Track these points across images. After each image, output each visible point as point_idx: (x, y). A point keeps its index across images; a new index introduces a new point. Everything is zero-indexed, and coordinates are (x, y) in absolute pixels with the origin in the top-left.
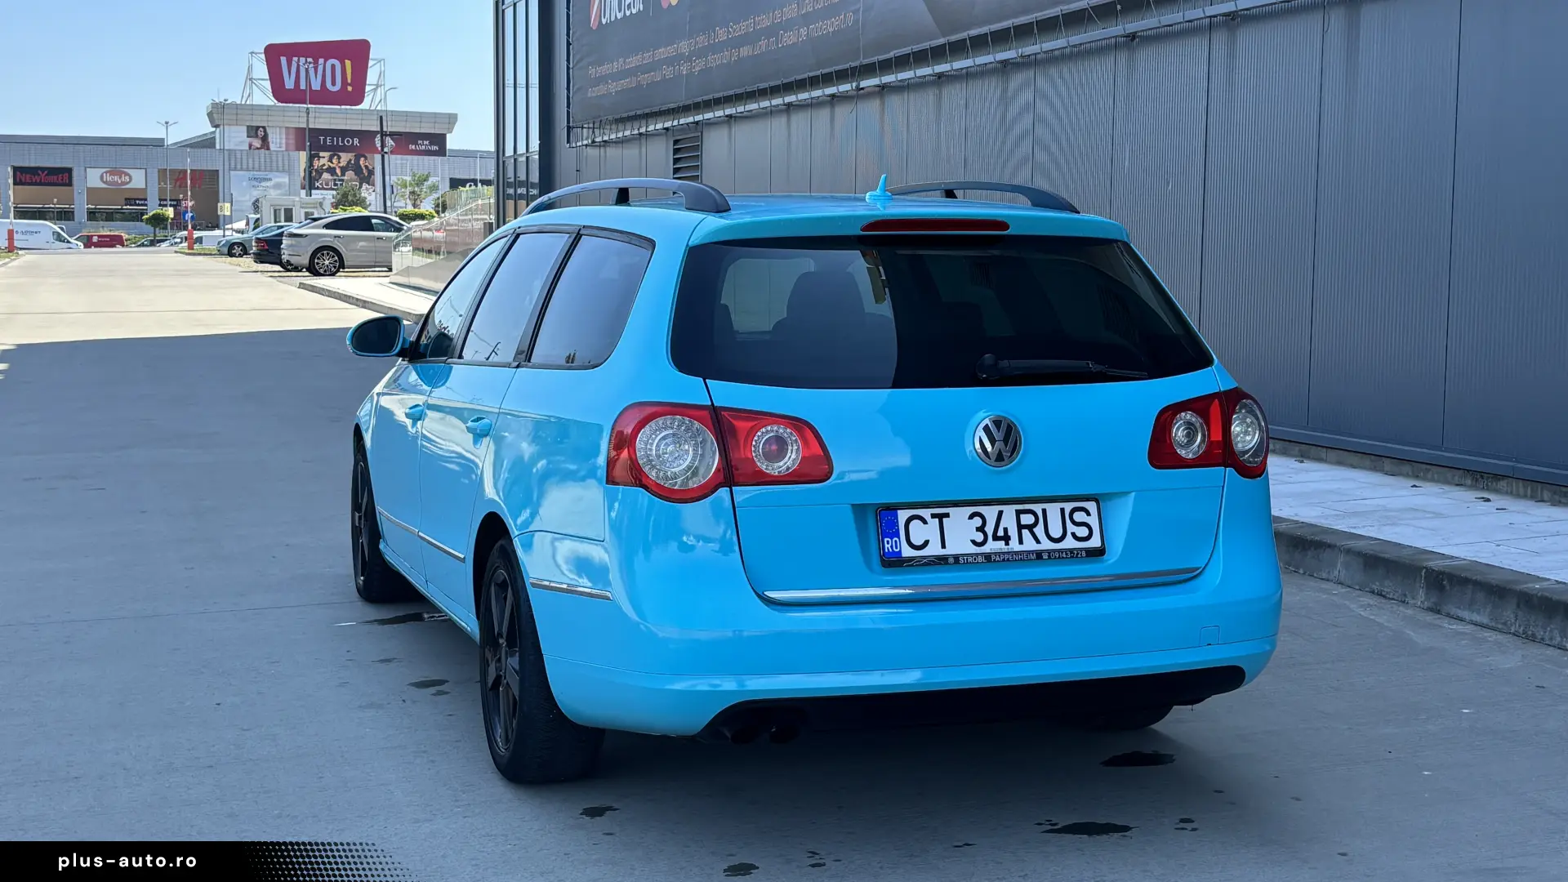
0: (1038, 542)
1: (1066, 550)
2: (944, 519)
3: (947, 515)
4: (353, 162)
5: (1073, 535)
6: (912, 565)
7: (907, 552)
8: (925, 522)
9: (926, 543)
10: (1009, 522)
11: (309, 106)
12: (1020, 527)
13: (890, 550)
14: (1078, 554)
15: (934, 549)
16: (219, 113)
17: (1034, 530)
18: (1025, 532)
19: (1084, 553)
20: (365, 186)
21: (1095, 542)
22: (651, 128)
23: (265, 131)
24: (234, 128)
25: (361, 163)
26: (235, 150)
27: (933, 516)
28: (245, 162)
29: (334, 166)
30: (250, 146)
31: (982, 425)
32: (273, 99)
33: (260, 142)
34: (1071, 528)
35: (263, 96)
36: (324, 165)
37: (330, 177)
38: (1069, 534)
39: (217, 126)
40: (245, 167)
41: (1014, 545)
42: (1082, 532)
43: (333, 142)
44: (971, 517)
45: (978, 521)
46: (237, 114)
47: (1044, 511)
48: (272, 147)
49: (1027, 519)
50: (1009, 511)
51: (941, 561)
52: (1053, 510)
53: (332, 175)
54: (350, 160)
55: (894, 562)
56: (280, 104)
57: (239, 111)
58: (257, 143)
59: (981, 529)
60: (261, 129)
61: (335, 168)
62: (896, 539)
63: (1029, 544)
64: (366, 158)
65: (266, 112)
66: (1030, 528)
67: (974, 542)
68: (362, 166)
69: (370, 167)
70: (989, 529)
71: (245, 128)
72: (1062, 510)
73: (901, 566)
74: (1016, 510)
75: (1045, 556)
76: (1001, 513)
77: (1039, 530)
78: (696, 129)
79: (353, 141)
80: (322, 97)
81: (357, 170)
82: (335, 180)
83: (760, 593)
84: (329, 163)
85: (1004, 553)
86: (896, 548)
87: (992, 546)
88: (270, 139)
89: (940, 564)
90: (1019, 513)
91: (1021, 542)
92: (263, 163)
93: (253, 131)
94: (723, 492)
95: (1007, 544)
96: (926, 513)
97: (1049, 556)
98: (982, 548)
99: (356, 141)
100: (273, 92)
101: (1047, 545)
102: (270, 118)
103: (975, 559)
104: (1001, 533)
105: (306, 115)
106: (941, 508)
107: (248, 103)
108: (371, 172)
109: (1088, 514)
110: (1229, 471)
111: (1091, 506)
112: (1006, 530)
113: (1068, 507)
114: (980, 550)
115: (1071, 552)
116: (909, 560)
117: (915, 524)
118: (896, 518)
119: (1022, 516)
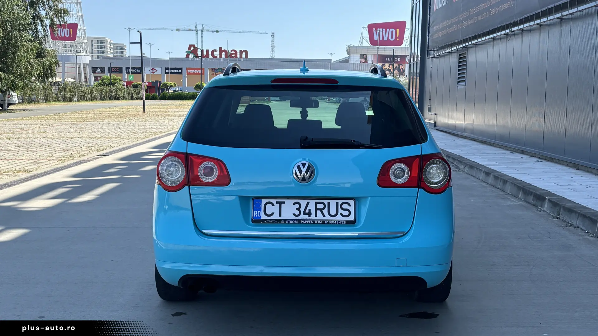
0: (324, 216)
1: (336, 220)
2: (282, 204)
3: (284, 203)
4: (397, 67)
5: (341, 214)
6: (265, 223)
7: (264, 217)
8: (273, 205)
9: (273, 214)
10: (312, 207)
11: (378, 46)
12: (317, 209)
13: (256, 216)
14: (342, 222)
15: (276, 217)
16: (350, 50)
17: (323, 211)
18: (319, 212)
19: (345, 222)
20: (401, 76)
21: (351, 218)
22: (450, 50)
23: (366, 56)
24: (355, 55)
25: (400, 67)
26: (355, 63)
27: (277, 203)
28: (358, 67)
29: (390, 68)
30: (361, 61)
31: (297, 165)
32: (370, 44)
33: (364, 60)
34: (340, 211)
35: (366, 43)
36: (387, 68)
37: (389, 73)
38: (339, 214)
39: (349, 55)
40: (358, 69)
41: (313, 217)
42: (346, 213)
43: (390, 60)
44: (294, 204)
45: (297, 206)
46: (356, 50)
47: (329, 203)
48: (369, 62)
49: (320, 206)
50: (312, 203)
51: (278, 222)
52: (333, 203)
53: (390, 72)
54: (396, 66)
55: (257, 221)
56: (372, 46)
57: (357, 49)
58: (363, 60)
59: (298, 209)
60: (365, 55)
61: (391, 69)
62: (260, 211)
63: (320, 216)
64: (402, 65)
65: (367, 49)
66: (321, 210)
67: (294, 215)
68: (401, 68)
69: (404, 69)
70: (302, 210)
71: (359, 55)
72: (337, 203)
73: (260, 223)
74: (315, 202)
75: (326, 222)
76: (308, 203)
77: (325, 211)
78: (466, 49)
79: (398, 59)
80: (387, 43)
81: (399, 70)
82: (390, 74)
83: (201, 230)
84: (389, 68)
85: (307, 220)
86: (259, 215)
87: (302, 217)
88: (368, 59)
89: (278, 223)
90: (316, 203)
91: (316, 216)
92: (365, 68)
93: (362, 56)
94: (186, 188)
95: (310, 216)
96: (274, 201)
97: (328, 222)
98: (298, 217)
99: (399, 59)
100: (370, 42)
101: (328, 217)
102: (368, 51)
103: (293, 222)
104: (307, 211)
105: (377, 50)
106: (281, 199)
107: (361, 46)
108: (404, 71)
109: (350, 205)
110: (420, 190)
111: (352, 202)
112: (310, 210)
113: (340, 202)
114: (296, 218)
115: (339, 222)
116: (264, 220)
117: (269, 206)
118: (261, 202)
119: (318, 205)
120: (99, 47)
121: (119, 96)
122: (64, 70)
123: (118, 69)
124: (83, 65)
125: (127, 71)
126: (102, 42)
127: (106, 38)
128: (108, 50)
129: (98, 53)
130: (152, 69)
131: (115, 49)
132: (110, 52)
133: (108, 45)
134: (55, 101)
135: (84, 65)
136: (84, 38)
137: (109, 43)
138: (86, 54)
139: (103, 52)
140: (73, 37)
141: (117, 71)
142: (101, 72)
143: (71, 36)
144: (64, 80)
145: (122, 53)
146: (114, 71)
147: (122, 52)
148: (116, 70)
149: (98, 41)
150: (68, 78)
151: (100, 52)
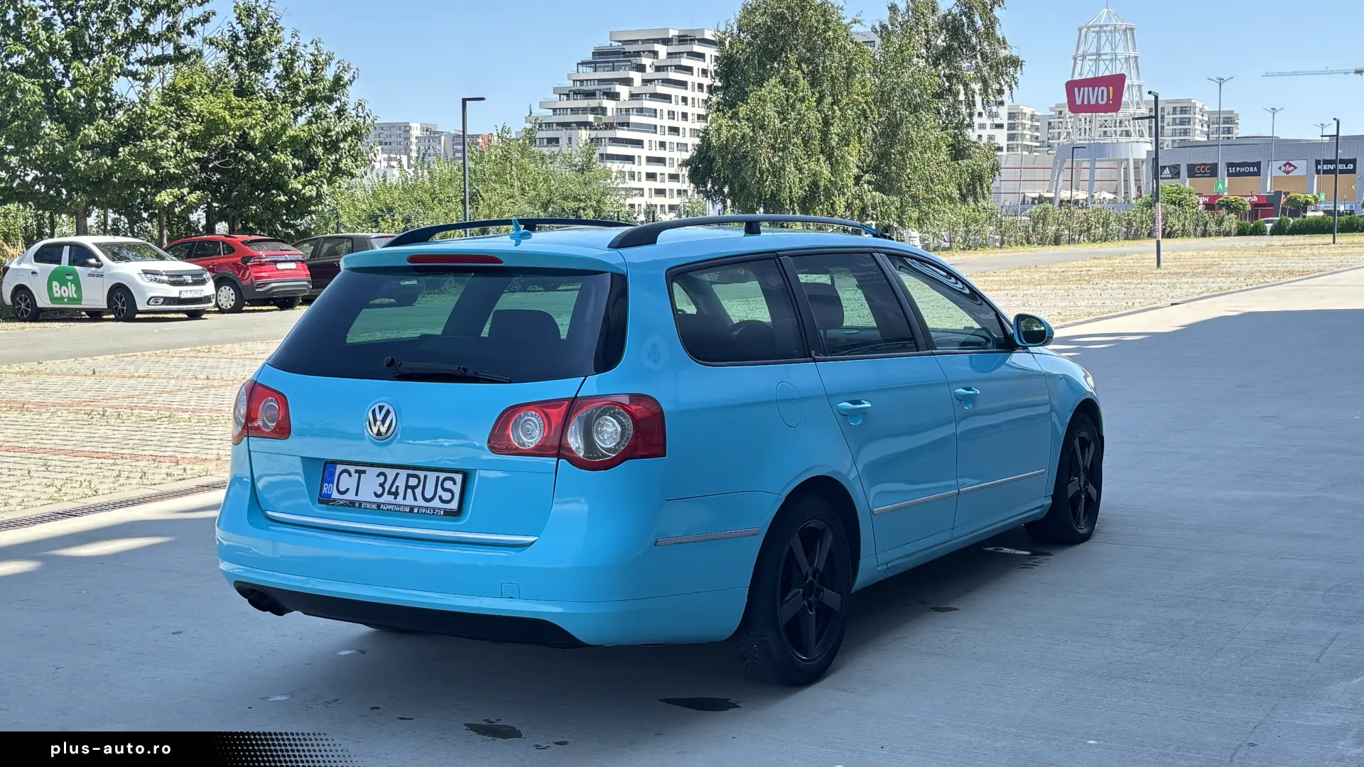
0: (415, 499)
1: (432, 508)
2: (361, 475)
3: (364, 472)
5: (440, 498)
6: (335, 505)
7: (335, 495)
8: (350, 475)
9: (348, 490)
10: (401, 483)
12: (407, 487)
13: (326, 492)
14: (438, 512)
15: (350, 496)
17: (416, 490)
18: (409, 491)
19: (442, 512)
21: (453, 505)
27: (356, 472)
31: (372, 408)
34: (440, 491)
38: (438, 497)
41: (400, 499)
42: (447, 496)
44: (378, 476)
45: (382, 479)
47: (425, 477)
49: (413, 482)
50: (403, 475)
51: (351, 504)
52: (432, 476)
55: (325, 500)
59: (382, 485)
62: (331, 484)
63: (410, 501)
66: (413, 488)
67: (374, 494)
70: (387, 486)
72: (438, 478)
73: (327, 503)
74: (408, 474)
75: (416, 511)
76: (397, 475)
77: (419, 491)
83: (264, 511)
85: (391, 505)
86: (329, 491)
87: (387, 498)
89: (350, 506)
90: (409, 476)
91: (404, 498)
94: (246, 440)
95: (395, 498)
96: (352, 469)
97: (418, 511)
98: (379, 498)
101: (421, 502)
103: (371, 506)
104: (393, 490)
106: (363, 467)
109: (455, 483)
110: (560, 462)
111: (459, 478)
112: (397, 487)
113: (442, 476)
114: (376, 500)
115: (434, 511)
116: (334, 500)
117: (345, 475)
118: (335, 469)
119: (410, 479)
120: (1178, 121)
121: (1172, 228)
122: (1092, 174)
123: (1208, 169)
124: (1134, 162)
125: (1228, 171)
126: (1183, 111)
127: (1193, 101)
128: (1196, 127)
129: (1174, 134)
130: (1285, 165)
131: (1213, 124)
132: (1202, 132)
133: (1197, 116)
134: (1022, 244)
135: (1136, 161)
136: (1138, 103)
137: (1201, 110)
138: (1142, 139)
139: (1186, 132)
140: (1114, 105)
141: (1206, 173)
142: (1170, 176)
143: (1111, 102)
144: (1092, 196)
145: (1229, 131)
146: (1200, 173)
147: (1229, 128)
148: (1204, 169)
149: (1174, 109)
150: (1101, 191)
151: (1177, 131)
